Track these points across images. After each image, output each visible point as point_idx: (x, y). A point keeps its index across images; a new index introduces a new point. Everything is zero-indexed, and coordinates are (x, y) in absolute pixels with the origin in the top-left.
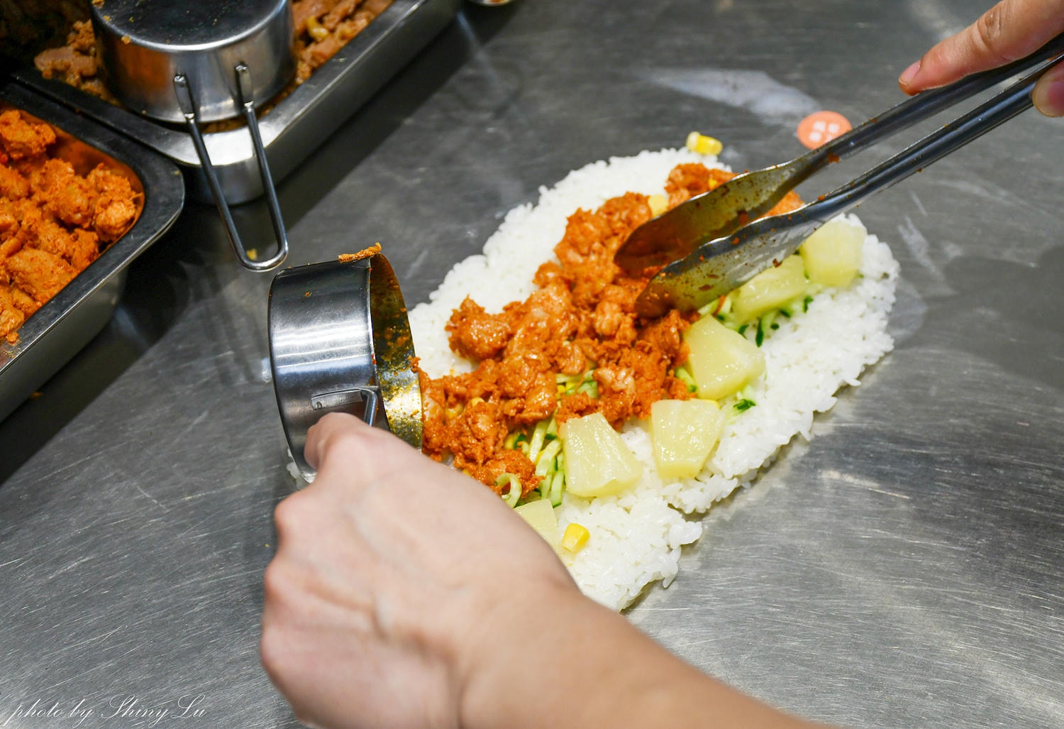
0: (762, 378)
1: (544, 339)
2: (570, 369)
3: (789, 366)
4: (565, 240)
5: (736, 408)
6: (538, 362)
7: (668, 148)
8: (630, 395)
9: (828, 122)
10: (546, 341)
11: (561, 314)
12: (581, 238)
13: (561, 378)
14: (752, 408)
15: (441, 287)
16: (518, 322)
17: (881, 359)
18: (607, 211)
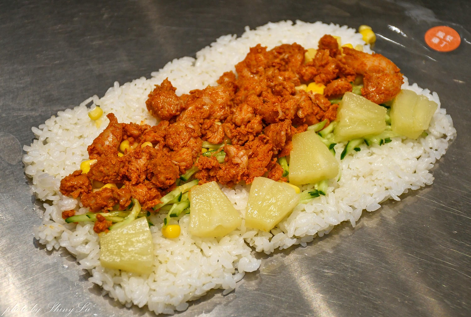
0: (337, 179)
1: (204, 118)
2: (213, 140)
3: (358, 177)
4: (244, 62)
5: (310, 194)
6: (194, 130)
7: (335, 24)
8: (242, 168)
9: (447, 34)
10: (204, 119)
11: (220, 105)
12: (254, 63)
13: (206, 145)
14: (322, 197)
15: (161, 70)
16: (193, 102)
17: (421, 188)
18: (278, 51)
